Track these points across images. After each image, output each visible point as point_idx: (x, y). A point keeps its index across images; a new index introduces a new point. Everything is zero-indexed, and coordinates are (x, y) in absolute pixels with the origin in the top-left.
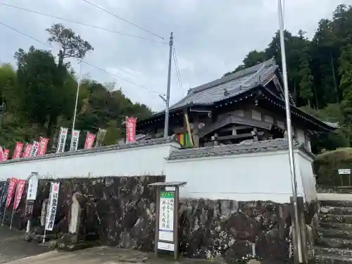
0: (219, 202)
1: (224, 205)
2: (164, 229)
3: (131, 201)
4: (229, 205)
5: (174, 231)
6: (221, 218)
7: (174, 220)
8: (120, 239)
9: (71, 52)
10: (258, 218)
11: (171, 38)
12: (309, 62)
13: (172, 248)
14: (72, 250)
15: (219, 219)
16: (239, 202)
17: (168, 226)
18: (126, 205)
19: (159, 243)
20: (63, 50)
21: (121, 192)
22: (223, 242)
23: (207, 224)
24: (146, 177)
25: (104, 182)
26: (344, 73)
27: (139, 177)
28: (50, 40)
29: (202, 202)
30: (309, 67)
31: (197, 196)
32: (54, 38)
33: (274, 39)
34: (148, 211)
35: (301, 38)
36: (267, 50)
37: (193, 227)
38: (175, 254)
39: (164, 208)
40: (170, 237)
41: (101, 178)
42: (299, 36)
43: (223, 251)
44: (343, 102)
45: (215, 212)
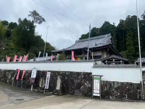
0: (114, 82)
1: (115, 83)
2: (95, 89)
3: (78, 80)
4: (117, 83)
5: (100, 90)
6: (114, 87)
7: (100, 87)
8: (75, 93)
9: (36, 21)
10: (128, 87)
11: (90, 26)
12: (116, 35)
13: (99, 95)
14: (61, 95)
15: (113, 87)
16: (121, 83)
17: (97, 89)
18: (76, 81)
19: (94, 94)
20: (34, 20)
21: (74, 77)
22: (116, 94)
23: (110, 88)
24: (84, 72)
25: (66, 73)
26: (128, 40)
27: (81, 72)
28: (29, 15)
29: (107, 82)
30: (116, 36)
31: (105, 80)
32: (31, 15)
33: (103, 24)
34: (86, 84)
35: (114, 25)
36: (100, 28)
37: (104, 89)
38: (100, 97)
39: (96, 83)
40: (98, 92)
41: (64, 72)
42: (113, 24)
43: (116, 97)
44: (126, 51)
45: (112, 85)
